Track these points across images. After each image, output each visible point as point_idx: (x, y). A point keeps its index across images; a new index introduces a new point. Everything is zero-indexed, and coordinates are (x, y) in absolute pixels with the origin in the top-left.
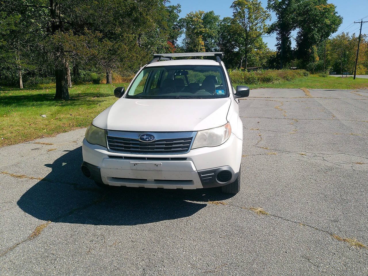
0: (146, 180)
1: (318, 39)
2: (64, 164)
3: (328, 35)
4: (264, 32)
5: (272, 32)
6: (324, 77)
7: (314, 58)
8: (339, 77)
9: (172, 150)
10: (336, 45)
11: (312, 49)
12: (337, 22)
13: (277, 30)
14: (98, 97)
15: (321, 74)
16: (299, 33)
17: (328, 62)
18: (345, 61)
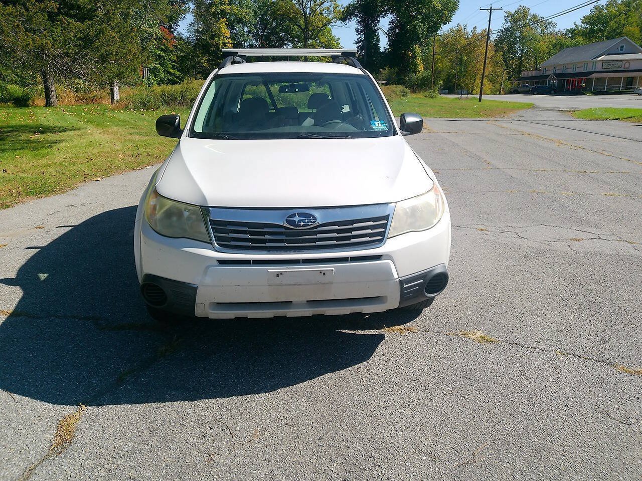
0: (291, 302)
1: (423, 34)
2: (43, 276)
3: (436, 27)
4: (336, 18)
5: (349, 19)
6: (432, 97)
7: (416, 65)
8: (456, 99)
9: (352, 241)
10: (449, 46)
11: (413, 51)
12: (450, 6)
13: (357, 16)
14: (42, 133)
15: (427, 93)
16: (392, 22)
17: (436, 73)
18: (461, 71)
